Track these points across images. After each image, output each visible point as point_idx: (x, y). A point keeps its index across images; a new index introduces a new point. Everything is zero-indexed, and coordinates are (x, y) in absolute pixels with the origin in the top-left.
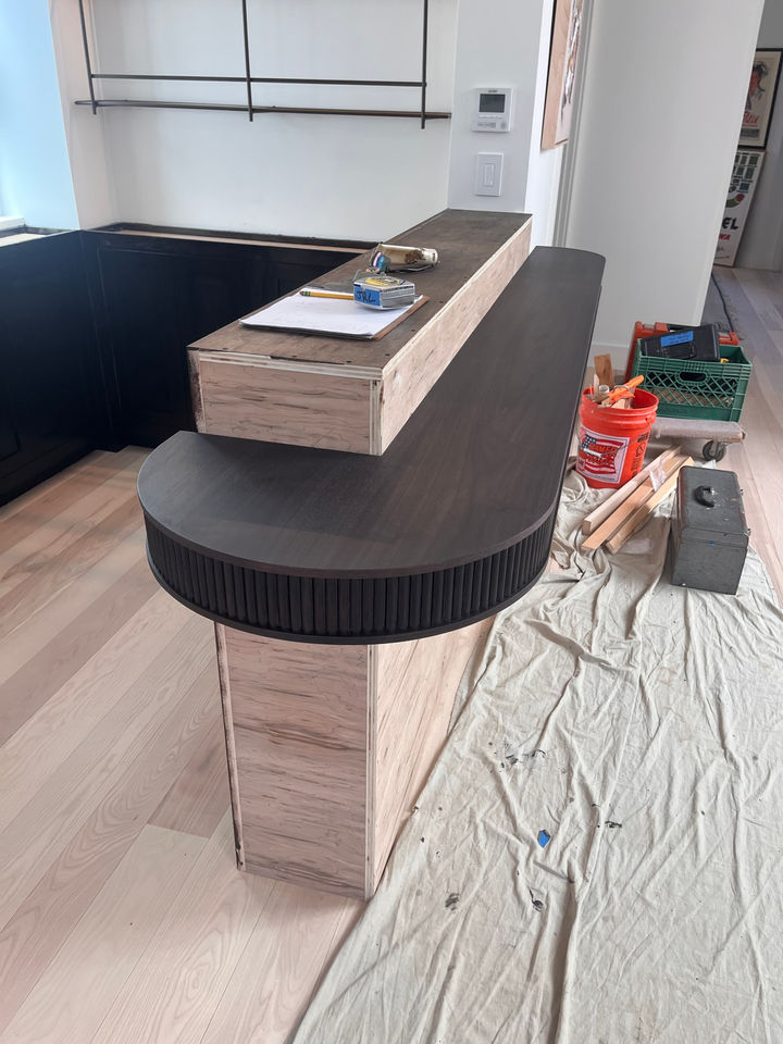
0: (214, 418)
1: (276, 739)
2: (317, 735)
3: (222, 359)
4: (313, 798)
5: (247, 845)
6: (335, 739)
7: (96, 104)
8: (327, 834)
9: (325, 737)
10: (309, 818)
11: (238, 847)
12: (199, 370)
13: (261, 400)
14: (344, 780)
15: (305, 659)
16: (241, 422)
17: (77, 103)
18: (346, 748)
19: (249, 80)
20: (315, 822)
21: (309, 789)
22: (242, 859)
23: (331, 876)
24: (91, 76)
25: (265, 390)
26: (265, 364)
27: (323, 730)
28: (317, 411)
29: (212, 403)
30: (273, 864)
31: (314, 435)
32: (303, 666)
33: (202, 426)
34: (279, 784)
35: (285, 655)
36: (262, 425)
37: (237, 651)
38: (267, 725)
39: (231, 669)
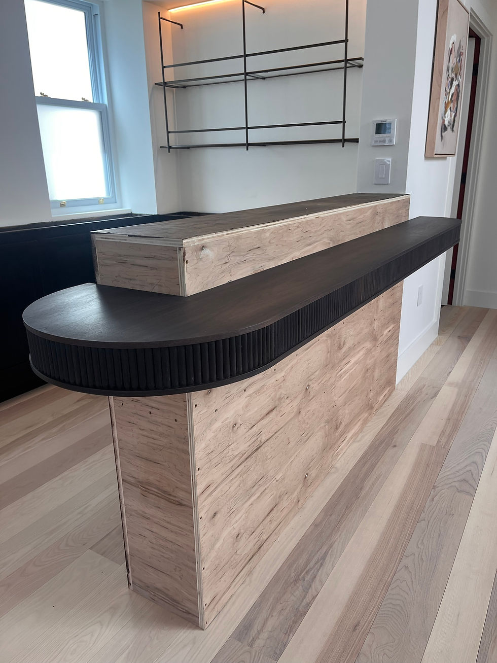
0: (104, 274)
1: (145, 493)
2: (165, 492)
3: (106, 238)
4: (166, 540)
5: (133, 571)
6: (175, 497)
7: (170, 147)
8: (175, 570)
9: (170, 495)
10: (165, 556)
11: (128, 571)
12: (96, 246)
13: (124, 262)
14: (182, 529)
15: (155, 436)
16: (116, 277)
17: (161, 147)
18: (181, 504)
19: (247, 128)
20: (168, 558)
21: (164, 533)
22: (131, 582)
23: (179, 603)
24: (168, 132)
25: (127, 256)
26: (126, 240)
27: (167, 489)
28: (152, 268)
29: (103, 265)
30: (147, 587)
31: (152, 284)
32: (155, 442)
33: (98, 279)
34: (147, 527)
35: (145, 433)
36: (126, 278)
37: (121, 428)
38: (139, 482)
39: (119, 440)
